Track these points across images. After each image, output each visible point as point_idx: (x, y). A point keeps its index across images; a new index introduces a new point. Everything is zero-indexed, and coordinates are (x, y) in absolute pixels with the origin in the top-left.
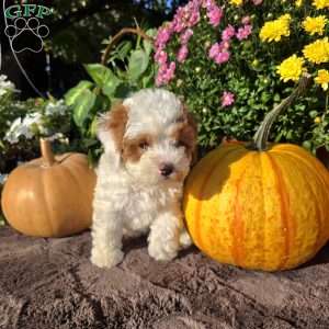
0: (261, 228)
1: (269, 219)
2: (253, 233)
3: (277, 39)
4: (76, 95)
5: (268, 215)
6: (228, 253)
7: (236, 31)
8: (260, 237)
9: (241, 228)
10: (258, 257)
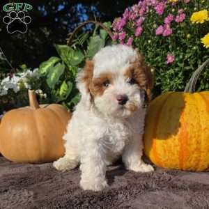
0: (199, 136)
1: (205, 129)
2: (194, 140)
3: (202, 22)
4: (47, 67)
5: (203, 127)
6: (176, 156)
7: (175, 17)
8: (198, 143)
9: (186, 137)
10: (196, 158)
